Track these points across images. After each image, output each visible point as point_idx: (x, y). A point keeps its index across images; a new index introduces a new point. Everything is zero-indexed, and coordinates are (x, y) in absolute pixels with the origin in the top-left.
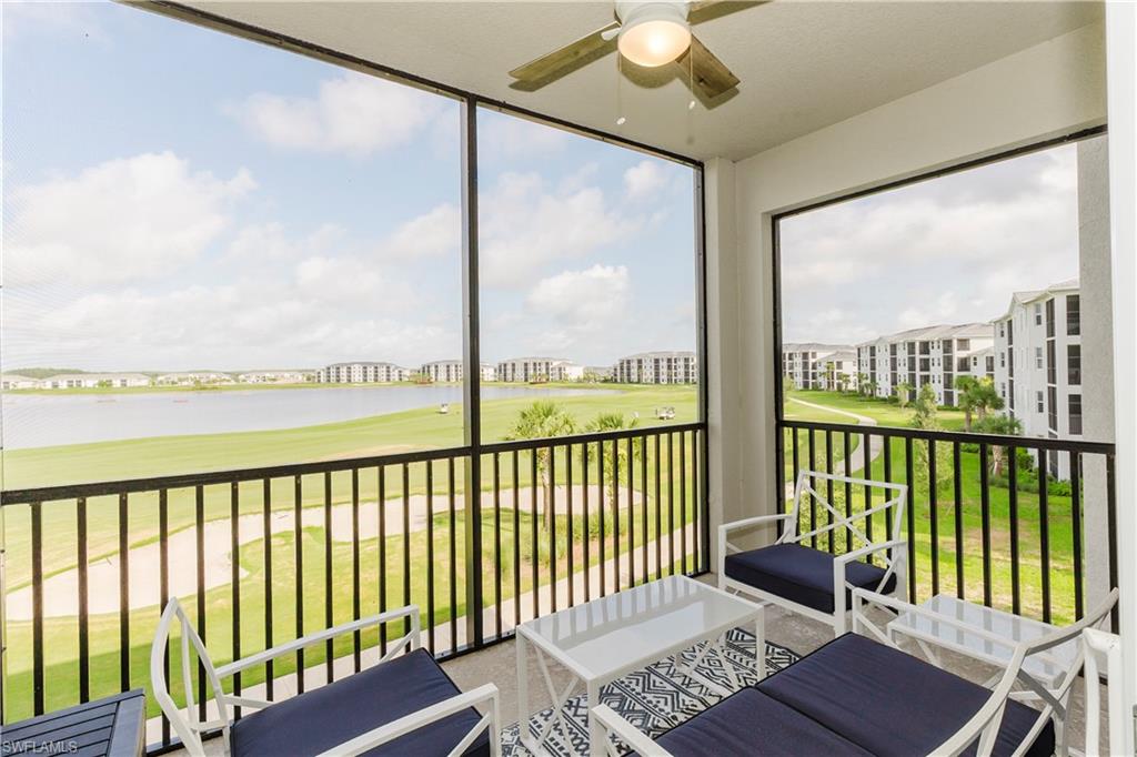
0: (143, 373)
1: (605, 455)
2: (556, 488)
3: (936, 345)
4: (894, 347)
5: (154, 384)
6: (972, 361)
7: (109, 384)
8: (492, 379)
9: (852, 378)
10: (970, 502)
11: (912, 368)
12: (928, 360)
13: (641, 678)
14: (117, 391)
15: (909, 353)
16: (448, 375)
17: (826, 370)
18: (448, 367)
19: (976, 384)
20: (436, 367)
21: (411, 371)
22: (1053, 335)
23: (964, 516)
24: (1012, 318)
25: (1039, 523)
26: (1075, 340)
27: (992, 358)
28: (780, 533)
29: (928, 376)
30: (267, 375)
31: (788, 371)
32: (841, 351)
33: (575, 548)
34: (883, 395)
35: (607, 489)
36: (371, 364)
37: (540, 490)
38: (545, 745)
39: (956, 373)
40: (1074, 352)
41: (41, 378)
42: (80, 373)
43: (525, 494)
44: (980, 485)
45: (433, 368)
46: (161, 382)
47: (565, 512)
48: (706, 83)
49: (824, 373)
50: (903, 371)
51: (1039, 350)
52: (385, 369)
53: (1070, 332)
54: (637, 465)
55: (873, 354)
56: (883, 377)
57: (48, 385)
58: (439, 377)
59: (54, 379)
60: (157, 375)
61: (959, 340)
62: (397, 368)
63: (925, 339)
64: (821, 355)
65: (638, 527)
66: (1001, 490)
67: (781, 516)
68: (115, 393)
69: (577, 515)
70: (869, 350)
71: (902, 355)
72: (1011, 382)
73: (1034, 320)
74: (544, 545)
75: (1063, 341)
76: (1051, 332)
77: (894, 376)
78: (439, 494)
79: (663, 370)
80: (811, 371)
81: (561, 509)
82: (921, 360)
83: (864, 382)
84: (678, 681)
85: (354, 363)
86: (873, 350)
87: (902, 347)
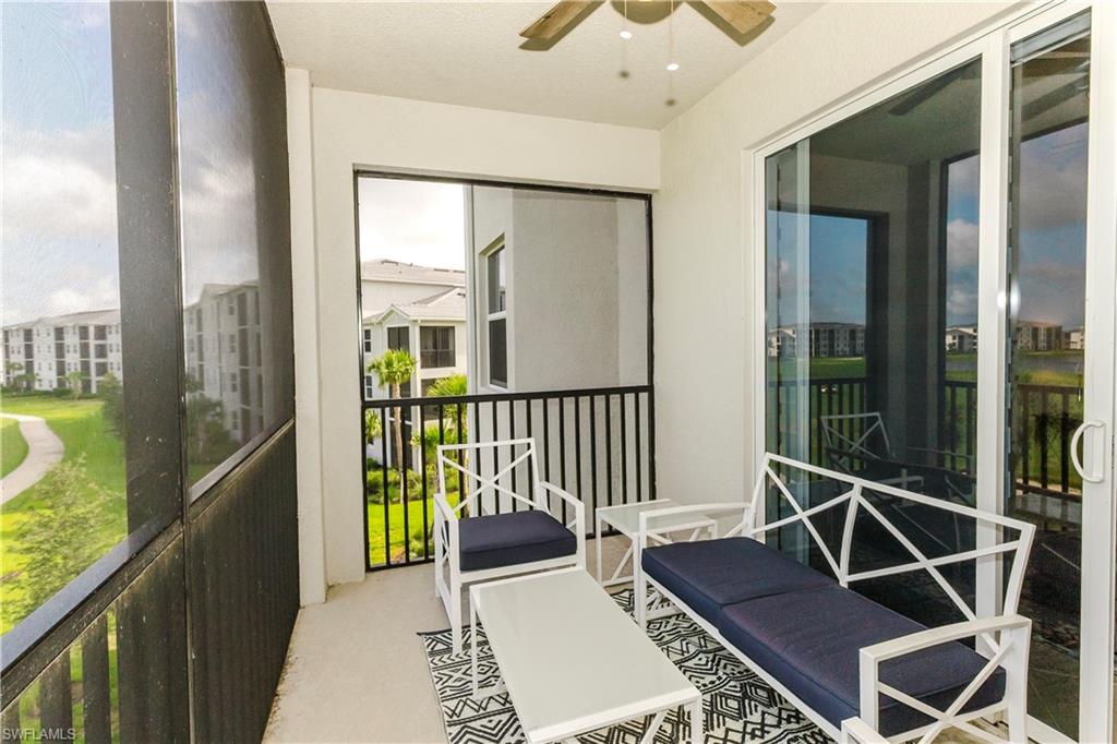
3: (114, 330)
4: (59, 331)
11: (85, 354)
12: (105, 345)
15: (81, 338)
22: (245, 324)
24: (203, 307)
29: (105, 363)
34: (46, 388)
50: (72, 359)
51: (232, 337)
55: (28, 338)
63: (101, 323)
70: (22, 334)
71: (71, 340)
72: (201, 367)
73: (228, 310)
75: (254, 329)
76: (244, 321)
77: (61, 365)
83: (16, 373)
86: (28, 334)
87: (71, 331)
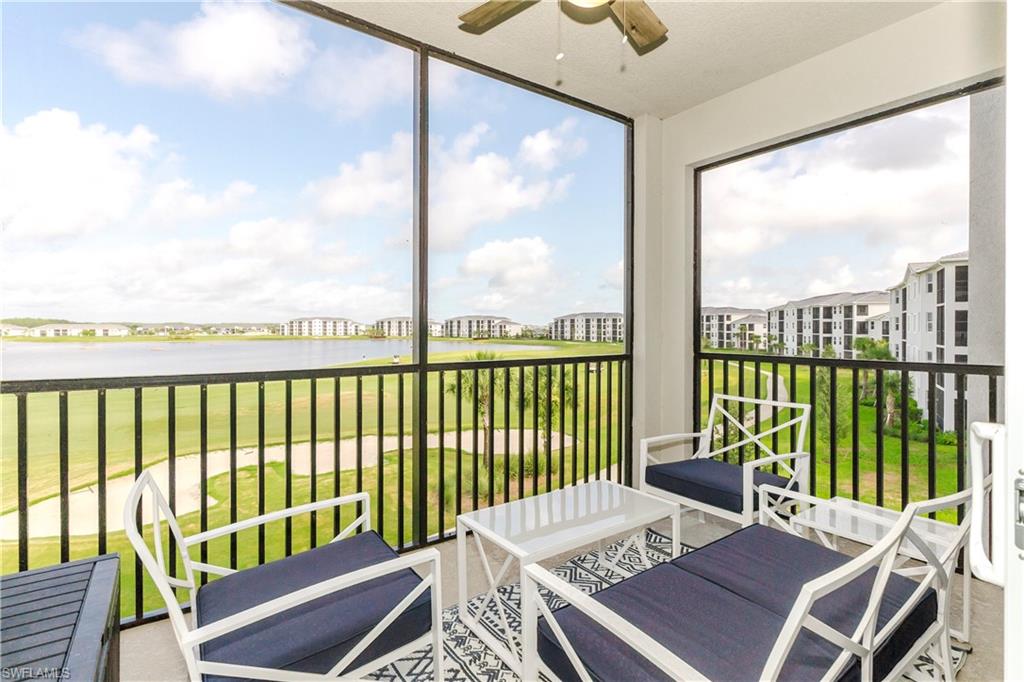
0: (123, 324)
1: (540, 401)
2: (495, 431)
3: (838, 310)
4: (800, 312)
5: (133, 334)
6: (870, 325)
7: (92, 333)
8: (440, 334)
9: (763, 339)
10: (865, 449)
11: (816, 330)
12: (830, 323)
13: (569, 572)
14: (99, 340)
15: (814, 317)
16: (400, 330)
17: (739, 331)
18: (400, 323)
19: (873, 345)
20: (389, 323)
21: (367, 326)
22: (942, 301)
23: (861, 462)
24: (907, 286)
25: (927, 469)
26: (962, 306)
27: (888, 322)
28: (695, 449)
29: (830, 338)
30: (236, 327)
31: (705, 332)
32: (753, 314)
33: (511, 484)
34: (790, 355)
35: (540, 433)
36: (330, 319)
37: (481, 433)
38: (481, 622)
39: (855, 335)
40: (962, 318)
41: (30, 327)
42: (66, 322)
43: (467, 437)
44: (875, 435)
45: (386, 324)
46: (140, 332)
47: (503, 452)
48: (637, 31)
49: (738, 334)
50: (808, 333)
51: (929, 315)
52: (342, 324)
53: (958, 299)
54: (569, 412)
55: (781, 317)
56: (790, 338)
57: (36, 332)
58: (392, 332)
59: (43, 328)
60: (135, 327)
61: (859, 306)
62: (353, 323)
63: (829, 305)
64: (735, 318)
65: (568, 466)
66: (894, 439)
67: (696, 435)
68: (99, 341)
69: (514, 455)
70: (778, 313)
71: (808, 318)
72: (904, 344)
73: (926, 288)
74: (484, 480)
75: (951, 306)
76: (941, 299)
77: (800, 338)
78: (390, 435)
79: (594, 329)
80: (725, 332)
81: (499, 450)
82: (824, 323)
83: (773, 342)
84: (602, 574)
85: (315, 318)
86: (781, 314)
87: (807, 311)
